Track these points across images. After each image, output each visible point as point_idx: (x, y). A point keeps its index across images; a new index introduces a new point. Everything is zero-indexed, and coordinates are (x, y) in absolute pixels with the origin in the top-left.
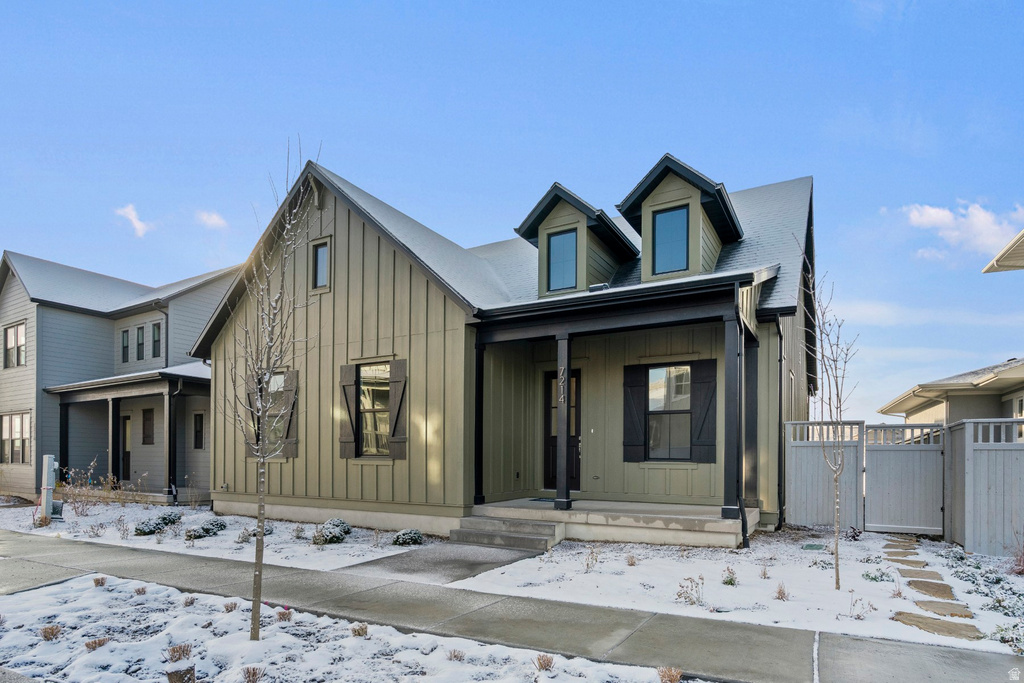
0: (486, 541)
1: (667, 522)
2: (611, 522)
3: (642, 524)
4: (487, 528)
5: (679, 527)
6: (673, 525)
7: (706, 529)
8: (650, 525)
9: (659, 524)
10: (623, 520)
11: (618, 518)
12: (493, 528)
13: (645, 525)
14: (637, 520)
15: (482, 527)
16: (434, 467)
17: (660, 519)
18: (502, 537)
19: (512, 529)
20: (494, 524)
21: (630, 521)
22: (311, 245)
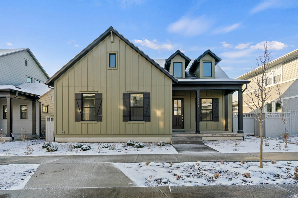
0: (184, 143)
1: (228, 135)
2: (213, 136)
3: (221, 136)
4: (180, 140)
5: (230, 136)
6: (229, 136)
7: (237, 136)
8: (223, 136)
9: (226, 135)
10: (217, 135)
11: (215, 135)
12: (183, 139)
13: (222, 136)
14: (220, 135)
15: (179, 139)
16: (161, 124)
17: (226, 134)
18: (189, 141)
19: (189, 139)
20: (183, 138)
21: (219, 135)
22: (108, 53)
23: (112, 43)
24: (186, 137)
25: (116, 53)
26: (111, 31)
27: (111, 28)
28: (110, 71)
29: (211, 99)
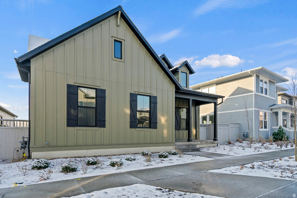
0: (187, 151)
2: (201, 143)
16: (165, 132)
18: (191, 149)
19: (188, 147)
22: (114, 38)
23: (118, 27)
24: (186, 145)
25: (123, 41)
26: (120, 12)
27: (120, 7)
28: (115, 63)
29: (186, 109)
